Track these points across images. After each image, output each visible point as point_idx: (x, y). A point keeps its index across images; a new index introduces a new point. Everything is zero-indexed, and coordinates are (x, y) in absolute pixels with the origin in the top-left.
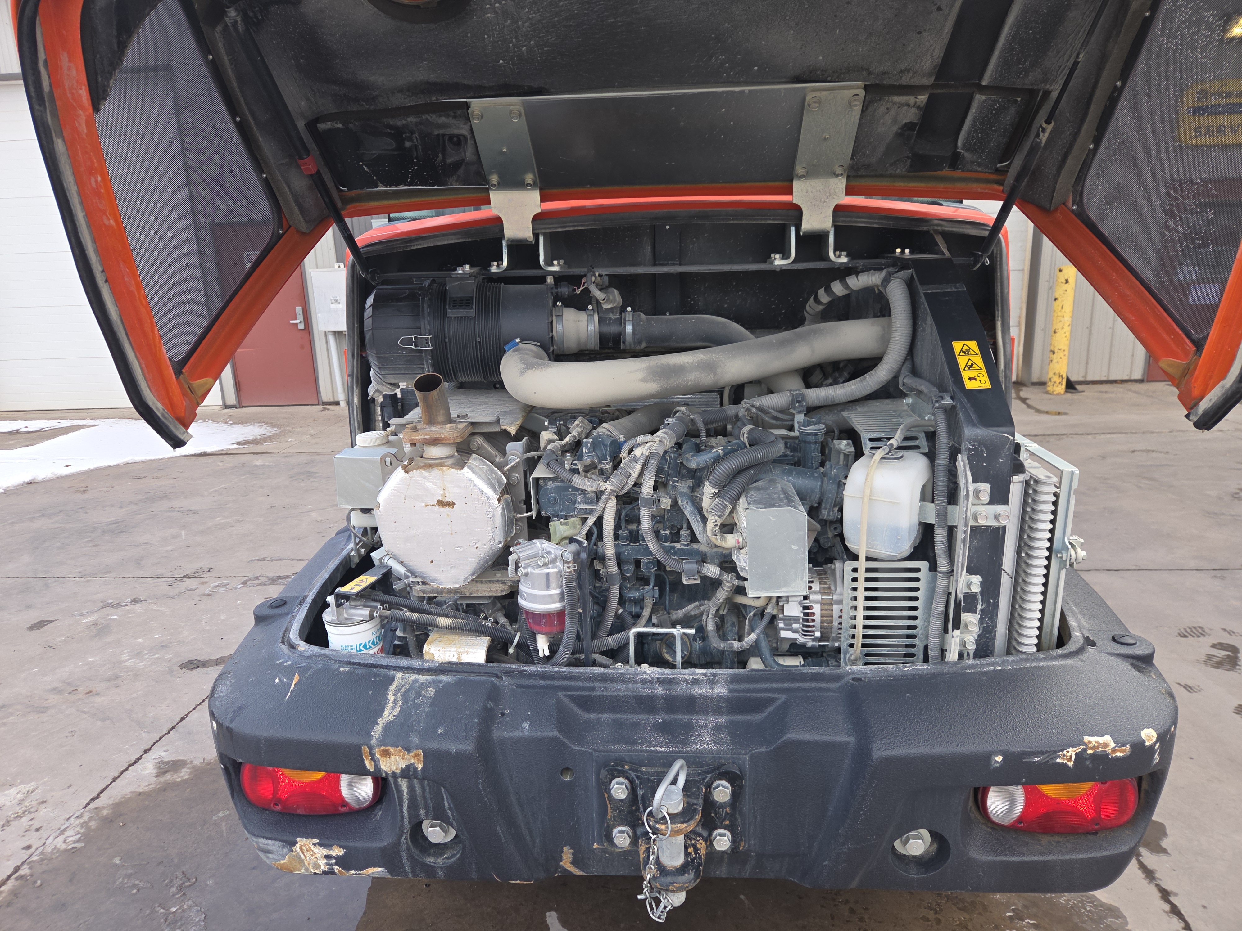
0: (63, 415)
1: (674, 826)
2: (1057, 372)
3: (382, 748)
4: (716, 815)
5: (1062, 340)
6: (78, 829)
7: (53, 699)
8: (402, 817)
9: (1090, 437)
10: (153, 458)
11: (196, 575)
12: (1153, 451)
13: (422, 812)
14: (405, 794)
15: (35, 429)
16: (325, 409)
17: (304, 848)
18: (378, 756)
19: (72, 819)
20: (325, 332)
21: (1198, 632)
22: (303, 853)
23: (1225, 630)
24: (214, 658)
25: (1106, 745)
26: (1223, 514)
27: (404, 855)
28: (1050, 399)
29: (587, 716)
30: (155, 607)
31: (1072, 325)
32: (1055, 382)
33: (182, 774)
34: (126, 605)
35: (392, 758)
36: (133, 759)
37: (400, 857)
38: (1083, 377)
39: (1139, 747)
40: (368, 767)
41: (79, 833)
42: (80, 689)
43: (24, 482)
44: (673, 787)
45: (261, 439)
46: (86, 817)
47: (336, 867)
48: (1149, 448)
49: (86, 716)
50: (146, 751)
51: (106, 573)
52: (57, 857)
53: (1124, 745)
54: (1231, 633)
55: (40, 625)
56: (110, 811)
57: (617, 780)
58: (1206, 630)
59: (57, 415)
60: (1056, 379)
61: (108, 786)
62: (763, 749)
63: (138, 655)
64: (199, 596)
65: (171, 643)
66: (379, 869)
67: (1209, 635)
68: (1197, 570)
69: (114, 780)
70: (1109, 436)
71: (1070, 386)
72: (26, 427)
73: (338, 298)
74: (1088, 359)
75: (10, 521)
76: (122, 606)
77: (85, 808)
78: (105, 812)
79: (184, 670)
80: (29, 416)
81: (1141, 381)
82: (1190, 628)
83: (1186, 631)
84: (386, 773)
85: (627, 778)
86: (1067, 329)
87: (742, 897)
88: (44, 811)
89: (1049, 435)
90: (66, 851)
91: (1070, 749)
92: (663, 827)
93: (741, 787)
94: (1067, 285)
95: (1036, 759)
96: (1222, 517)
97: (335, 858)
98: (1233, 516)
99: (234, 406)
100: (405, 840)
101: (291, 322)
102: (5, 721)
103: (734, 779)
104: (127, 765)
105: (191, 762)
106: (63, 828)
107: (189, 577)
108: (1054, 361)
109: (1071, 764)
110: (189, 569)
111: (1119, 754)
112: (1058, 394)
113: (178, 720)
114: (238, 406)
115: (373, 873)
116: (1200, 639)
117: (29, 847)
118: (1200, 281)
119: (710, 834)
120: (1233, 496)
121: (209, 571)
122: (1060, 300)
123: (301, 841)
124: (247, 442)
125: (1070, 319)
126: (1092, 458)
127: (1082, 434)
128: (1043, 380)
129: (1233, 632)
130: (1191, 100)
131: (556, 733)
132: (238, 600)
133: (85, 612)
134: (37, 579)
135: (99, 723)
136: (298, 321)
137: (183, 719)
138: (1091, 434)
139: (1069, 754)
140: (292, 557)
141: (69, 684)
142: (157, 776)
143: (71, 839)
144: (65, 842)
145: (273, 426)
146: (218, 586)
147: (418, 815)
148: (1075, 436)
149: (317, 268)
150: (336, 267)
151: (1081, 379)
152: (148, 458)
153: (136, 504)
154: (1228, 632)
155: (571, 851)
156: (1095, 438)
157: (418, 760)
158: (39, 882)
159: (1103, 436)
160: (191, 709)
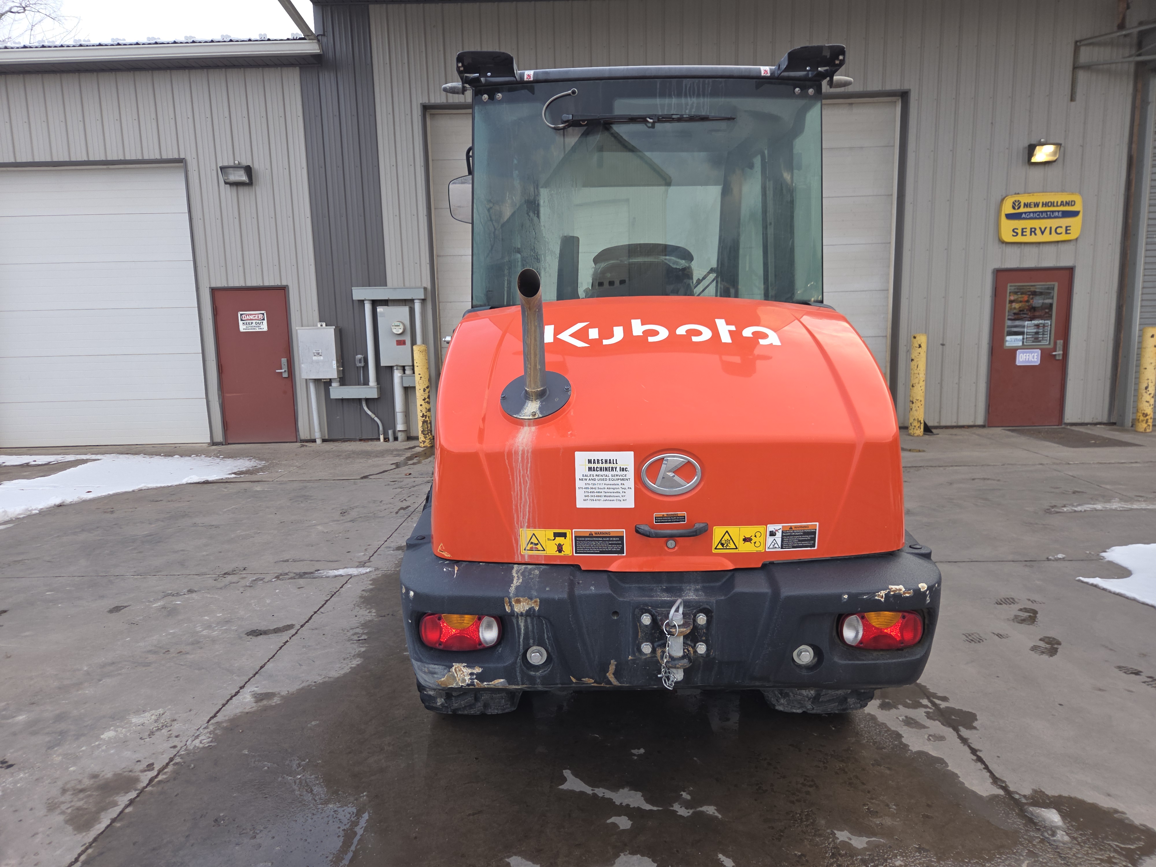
0: (64, 451)
1: (680, 630)
2: (916, 418)
3: (516, 598)
4: (698, 634)
5: (919, 392)
6: (208, 735)
7: (151, 658)
8: (519, 645)
9: (941, 469)
10: (163, 485)
11: (235, 572)
12: (988, 479)
13: (531, 641)
14: (522, 630)
15: (44, 463)
16: (303, 446)
17: (457, 669)
18: (514, 603)
19: (201, 729)
20: (306, 380)
21: (1010, 601)
22: (456, 672)
23: (1029, 600)
24: (271, 628)
25: (900, 590)
26: (1036, 524)
27: (518, 670)
28: (912, 440)
29: (623, 585)
30: (209, 596)
31: (926, 381)
32: (915, 426)
33: (275, 701)
34: (184, 594)
35: (522, 604)
36: (233, 693)
37: (516, 671)
38: (937, 423)
39: (917, 591)
40: (507, 610)
41: (209, 738)
42: (172, 650)
43: (55, 505)
44: (677, 613)
45: (253, 470)
46: (211, 728)
47: (476, 681)
48: (986, 477)
49: (184, 667)
50: (241, 688)
51: (158, 572)
52: (199, 752)
53: (910, 590)
54: (1033, 602)
55: (117, 609)
56: (229, 724)
57: (644, 615)
58: (1016, 600)
59: (59, 451)
60: (916, 424)
61: (220, 709)
62: (723, 598)
63: (209, 627)
64: (242, 587)
65: (232, 619)
66: (502, 680)
67: (1018, 603)
68: (1013, 561)
69: (224, 705)
70: (955, 468)
71: (928, 429)
72: (35, 461)
73: (320, 351)
74: (940, 408)
75: (56, 535)
76: (181, 595)
77: (208, 722)
78: (225, 725)
79: (251, 636)
80: (32, 452)
81: (983, 426)
82: (1004, 599)
83: (1002, 601)
84: (517, 613)
85: (650, 614)
86: (922, 384)
87: (695, 759)
88: (176, 726)
89: (909, 467)
90: (204, 748)
91: (882, 592)
92: (674, 630)
93: (712, 617)
94: (920, 348)
95: (865, 597)
96: (1035, 526)
97: (476, 674)
98: (1044, 525)
99: (221, 444)
100: (519, 660)
101: (277, 371)
102: (119, 672)
103: (707, 612)
104: (230, 696)
105: (279, 694)
106: (196, 735)
107: (229, 574)
108: (914, 409)
109: (883, 600)
110: (228, 568)
111: (907, 595)
112: (918, 436)
113: (258, 668)
114: (224, 444)
115: (498, 683)
116: (1011, 606)
117: (175, 747)
118: (1024, 347)
119: (695, 646)
120: (1045, 511)
121: (244, 569)
122: (915, 360)
123: (456, 665)
124: (241, 473)
125: (924, 376)
126: (942, 484)
127: (936, 467)
128: (906, 425)
129: (1035, 601)
130: (1007, 208)
131: (609, 591)
132: (276, 589)
133: (152, 599)
134: (99, 577)
135: (197, 671)
136: (283, 371)
137: (262, 667)
138: (942, 466)
139: (881, 594)
140: (311, 559)
141: (160, 647)
142: (256, 702)
143: (205, 741)
144: (201, 743)
145: (261, 460)
146: (256, 580)
147: (529, 643)
148: (930, 468)
149: (302, 326)
150: (319, 326)
151: (936, 424)
152: (159, 485)
153: (162, 521)
154: (1032, 602)
155: (615, 663)
156: (945, 469)
157: (536, 605)
158: (192, 765)
159: (951, 468)
160: (266, 661)
